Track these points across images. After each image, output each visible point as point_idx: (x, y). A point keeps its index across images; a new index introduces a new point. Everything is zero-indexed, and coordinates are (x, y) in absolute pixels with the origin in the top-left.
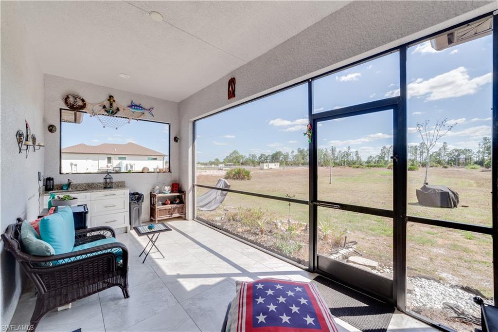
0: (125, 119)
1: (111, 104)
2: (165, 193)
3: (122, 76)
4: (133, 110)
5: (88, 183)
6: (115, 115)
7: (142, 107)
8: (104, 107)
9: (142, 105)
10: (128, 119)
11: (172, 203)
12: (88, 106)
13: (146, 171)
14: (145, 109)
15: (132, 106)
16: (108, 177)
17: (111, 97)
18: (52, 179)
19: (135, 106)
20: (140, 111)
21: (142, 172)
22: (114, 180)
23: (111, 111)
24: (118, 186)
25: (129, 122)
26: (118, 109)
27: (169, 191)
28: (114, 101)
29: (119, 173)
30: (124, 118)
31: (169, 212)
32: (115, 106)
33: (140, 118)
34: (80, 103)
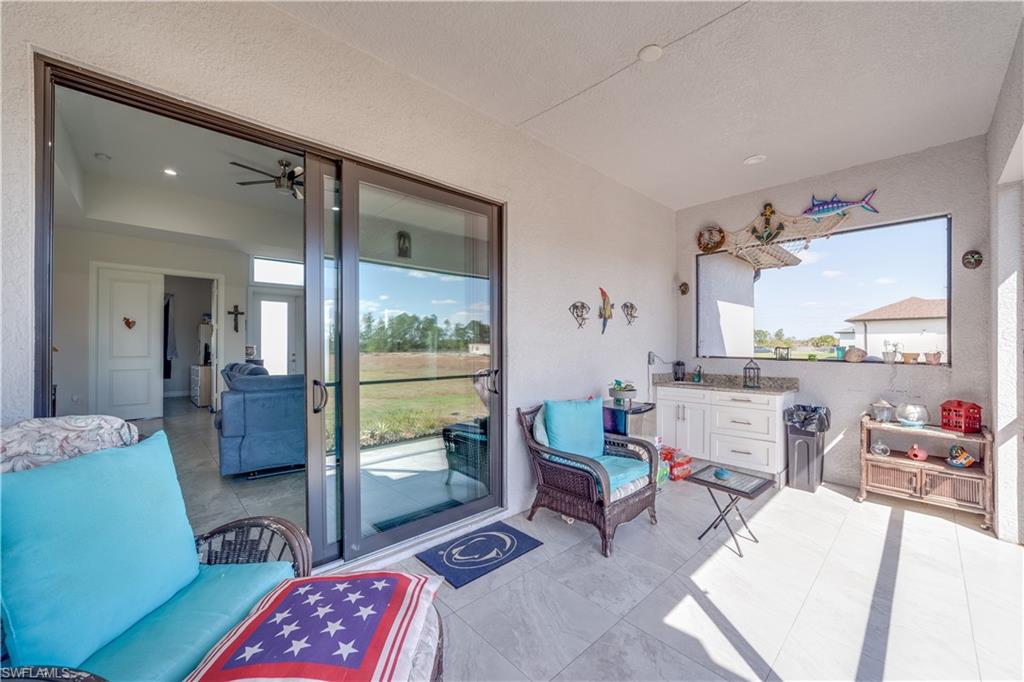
0: (798, 242)
1: (767, 222)
2: (904, 425)
3: (752, 161)
4: (816, 217)
5: (728, 374)
6: (775, 241)
7: (839, 202)
8: (754, 231)
9: (842, 196)
10: (803, 242)
11: (930, 459)
12: (729, 239)
13: (854, 359)
14: (847, 203)
15: (817, 206)
16: (753, 365)
17: (768, 205)
18: (683, 364)
19: (819, 206)
20: (833, 213)
21: (845, 361)
22: (763, 374)
23: (765, 235)
24: (782, 387)
25: (806, 248)
26: (781, 227)
27: (918, 420)
28: (773, 212)
29: (788, 359)
30: (794, 240)
31: (910, 481)
32: (775, 221)
33: (834, 231)
34: (717, 238)
